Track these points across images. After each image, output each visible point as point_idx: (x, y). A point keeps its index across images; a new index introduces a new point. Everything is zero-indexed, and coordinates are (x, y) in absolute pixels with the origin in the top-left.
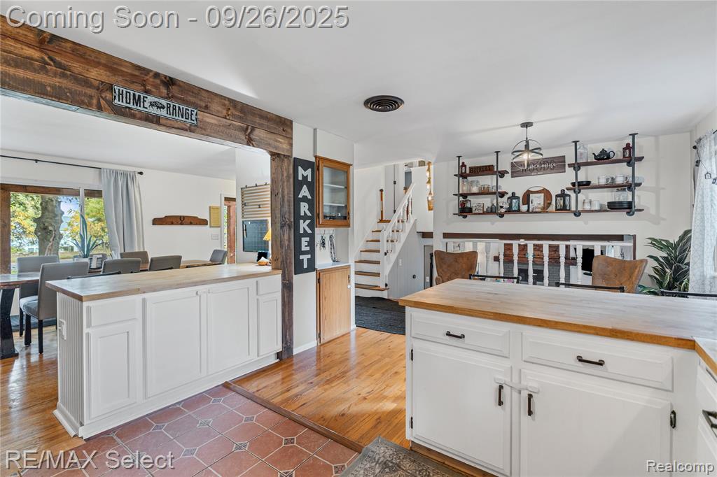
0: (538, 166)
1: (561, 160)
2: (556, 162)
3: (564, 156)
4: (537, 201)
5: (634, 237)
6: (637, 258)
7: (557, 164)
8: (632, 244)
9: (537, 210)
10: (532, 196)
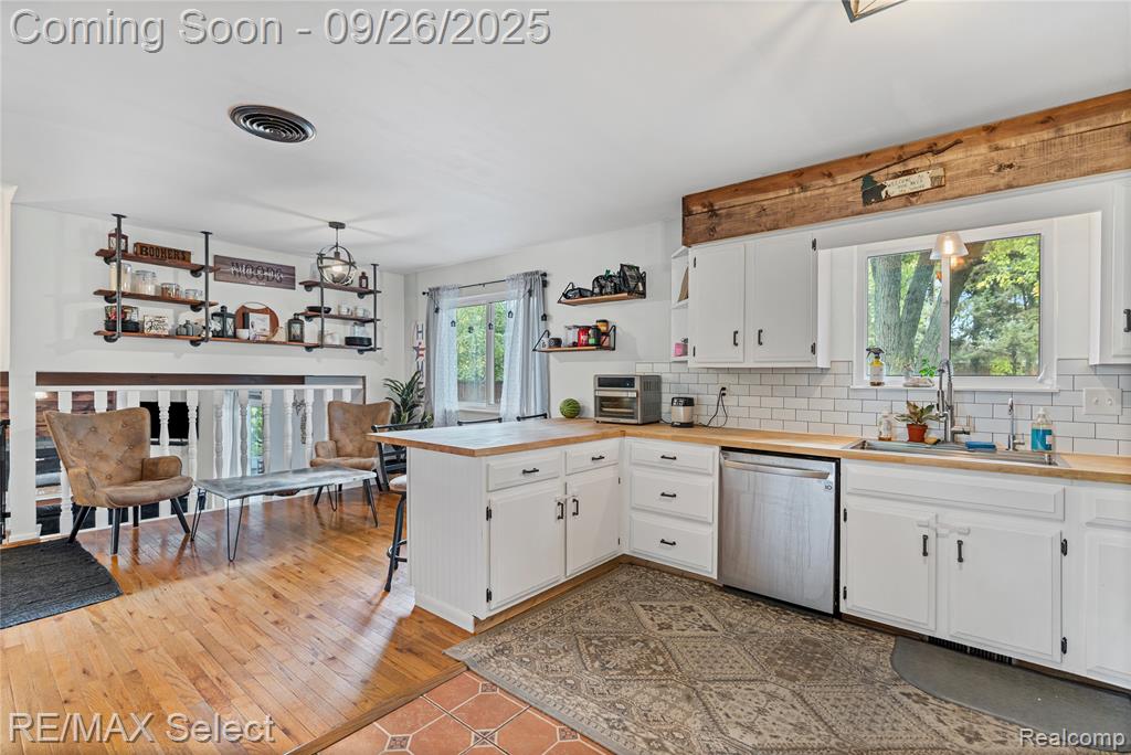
0: (259, 272)
1: (291, 271)
2: (284, 274)
3: (294, 268)
4: (260, 324)
5: (364, 378)
6: (367, 403)
7: (283, 277)
8: (361, 387)
9: (262, 339)
10: (253, 317)
